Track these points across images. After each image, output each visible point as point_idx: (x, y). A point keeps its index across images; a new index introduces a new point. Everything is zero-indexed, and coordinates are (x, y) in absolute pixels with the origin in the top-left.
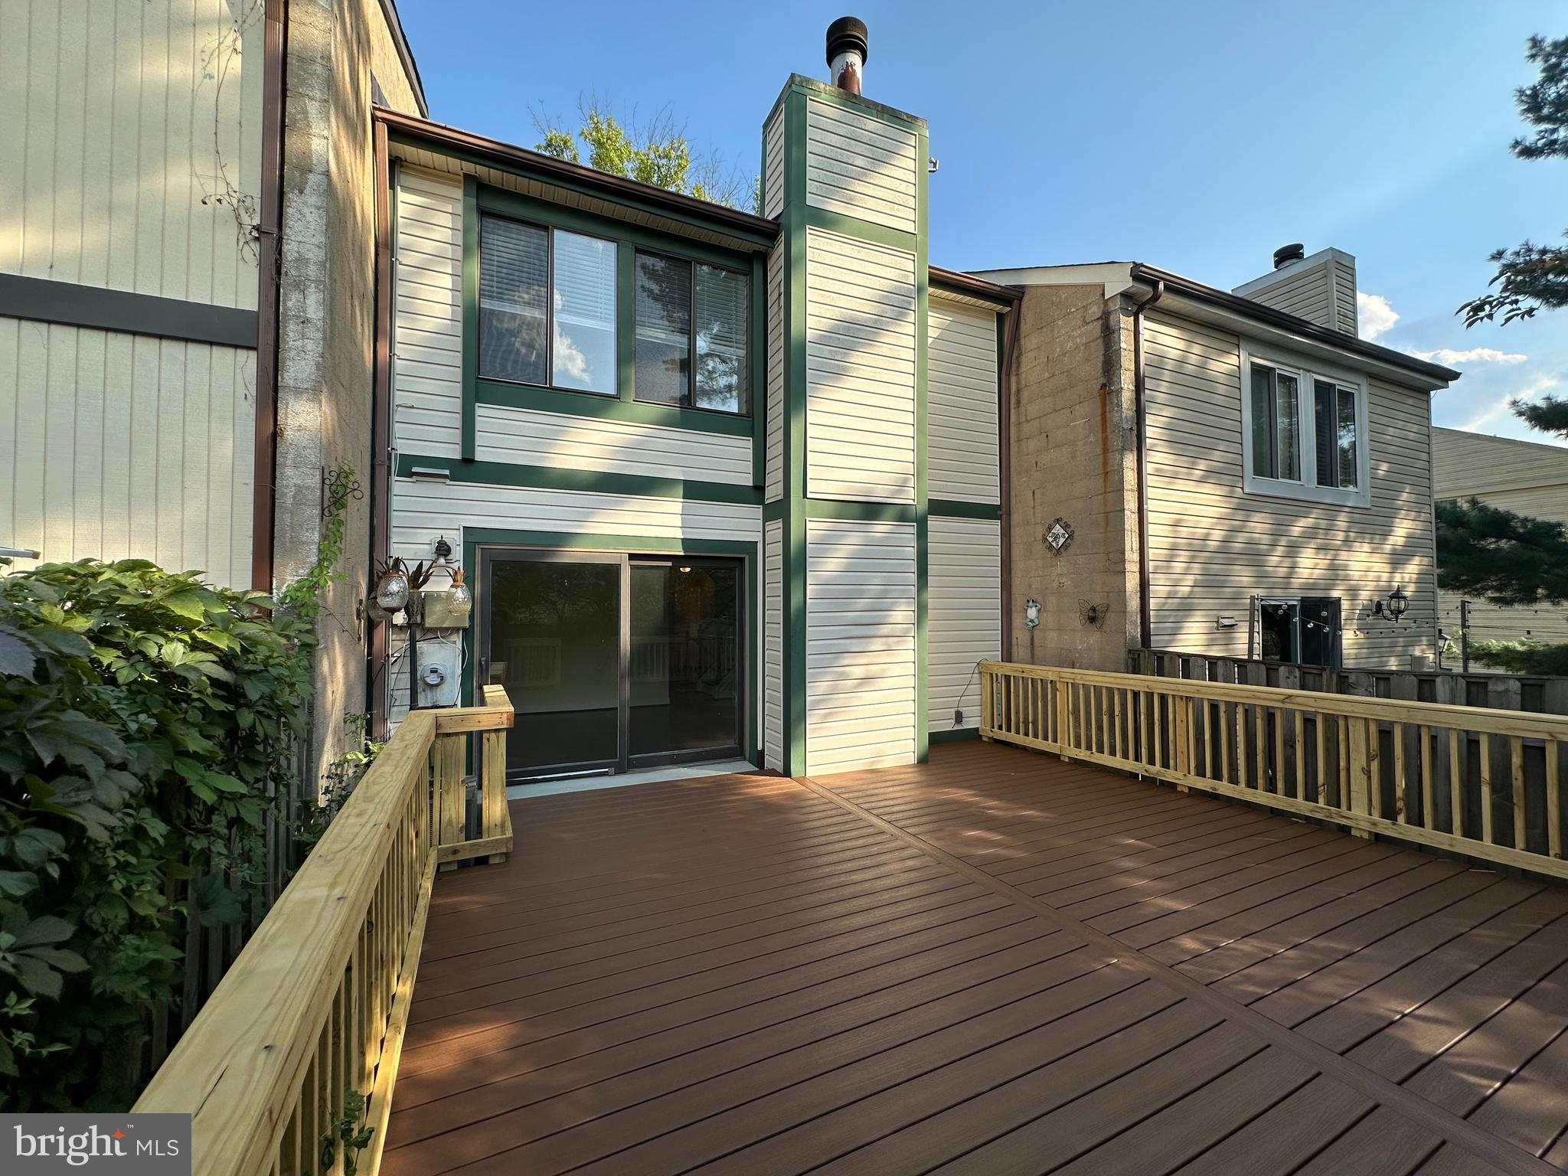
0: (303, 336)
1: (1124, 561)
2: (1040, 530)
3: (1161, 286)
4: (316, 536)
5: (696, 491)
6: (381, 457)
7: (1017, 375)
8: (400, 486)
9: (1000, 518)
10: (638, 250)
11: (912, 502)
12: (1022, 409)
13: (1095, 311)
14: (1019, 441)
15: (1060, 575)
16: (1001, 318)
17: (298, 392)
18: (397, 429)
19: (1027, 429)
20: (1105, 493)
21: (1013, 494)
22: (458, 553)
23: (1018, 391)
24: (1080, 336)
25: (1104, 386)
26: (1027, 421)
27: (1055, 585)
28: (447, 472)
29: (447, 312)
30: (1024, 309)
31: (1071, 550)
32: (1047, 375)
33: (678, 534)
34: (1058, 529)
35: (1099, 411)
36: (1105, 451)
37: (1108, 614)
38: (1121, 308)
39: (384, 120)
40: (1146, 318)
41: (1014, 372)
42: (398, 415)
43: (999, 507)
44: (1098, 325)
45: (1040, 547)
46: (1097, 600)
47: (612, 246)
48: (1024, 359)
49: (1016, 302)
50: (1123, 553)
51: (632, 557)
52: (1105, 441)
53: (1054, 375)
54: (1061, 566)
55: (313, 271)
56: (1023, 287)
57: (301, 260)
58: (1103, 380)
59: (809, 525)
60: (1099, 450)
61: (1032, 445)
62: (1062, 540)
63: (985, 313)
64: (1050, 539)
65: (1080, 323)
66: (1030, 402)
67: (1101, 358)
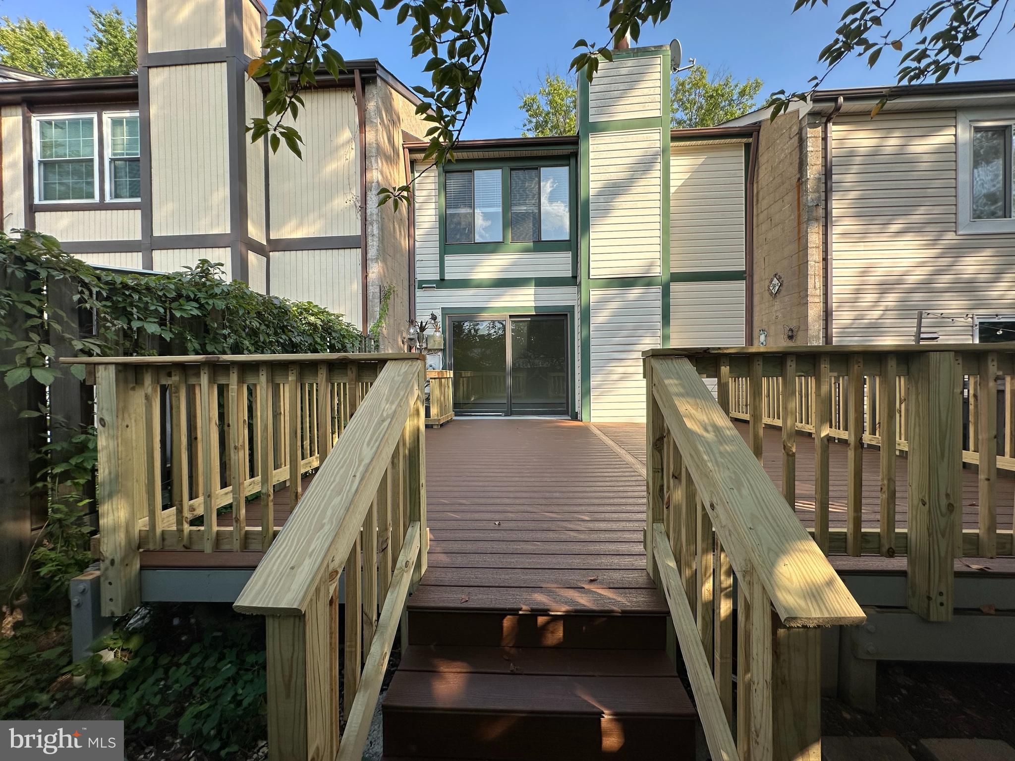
0: (373, 241)
1: (807, 296)
2: (767, 283)
3: (841, 99)
4: (378, 309)
5: (541, 282)
6: (412, 282)
7: (757, 182)
8: (419, 293)
9: (744, 279)
10: (512, 169)
11: (658, 275)
12: (759, 204)
13: (795, 129)
14: (758, 226)
15: (776, 311)
16: (747, 146)
17: (372, 260)
18: (417, 270)
19: (762, 217)
20: (799, 251)
21: (754, 262)
22: (439, 319)
23: (758, 193)
24: (788, 148)
25: (799, 179)
26: (762, 212)
27: (774, 318)
28: (435, 285)
29: (433, 218)
30: (760, 137)
31: (783, 293)
32: (771, 179)
33: (533, 304)
34: (775, 281)
35: (797, 197)
36: (799, 224)
37: (799, 333)
38: (808, 124)
39: (407, 148)
40: (834, 124)
41: (755, 181)
42: (418, 264)
43: (744, 272)
44: (796, 138)
45: (767, 294)
46: (793, 324)
47: (500, 171)
48: (761, 171)
49: (755, 134)
50: (807, 290)
51: (511, 316)
52: (799, 216)
53: (774, 178)
54: (777, 305)
55: (375, 217)
56: (760, 122)
57: (372, 214)
58: (798, 176)
59: (592, 293)
60: (796, 224)
61: (764, 227)
62: (777, 287)
63: (737, 145)
64: (771, 288)
65: (788, 139)
66: (763, 199)
67: (798, 161)
